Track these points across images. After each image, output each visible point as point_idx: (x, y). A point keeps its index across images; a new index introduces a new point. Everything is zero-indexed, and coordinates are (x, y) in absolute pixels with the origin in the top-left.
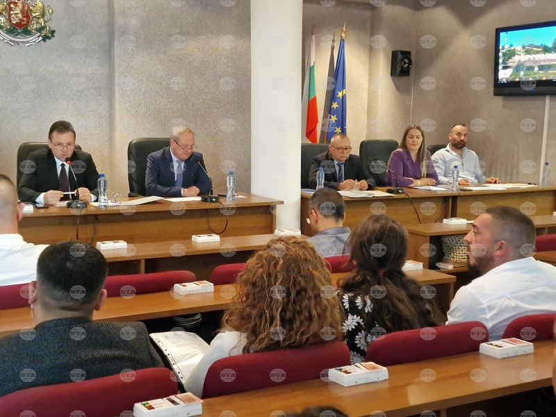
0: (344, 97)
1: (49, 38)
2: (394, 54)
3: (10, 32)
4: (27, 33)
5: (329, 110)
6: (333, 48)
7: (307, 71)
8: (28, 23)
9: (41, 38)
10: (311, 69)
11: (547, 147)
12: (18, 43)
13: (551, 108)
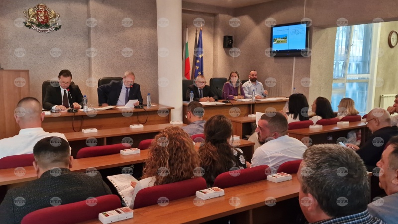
0: (202, 57)
1: (58, 29)
2: (225, 37)
3: (38, 26)
4: (47, 26)
5: (195, 64)
6: (196, 34)
7: (184, 45)
8: (47, 21)
9: (54, 29)
10: (187, 44)
11: (294, 80)
12: (42, 31)
13: (296, 63)
